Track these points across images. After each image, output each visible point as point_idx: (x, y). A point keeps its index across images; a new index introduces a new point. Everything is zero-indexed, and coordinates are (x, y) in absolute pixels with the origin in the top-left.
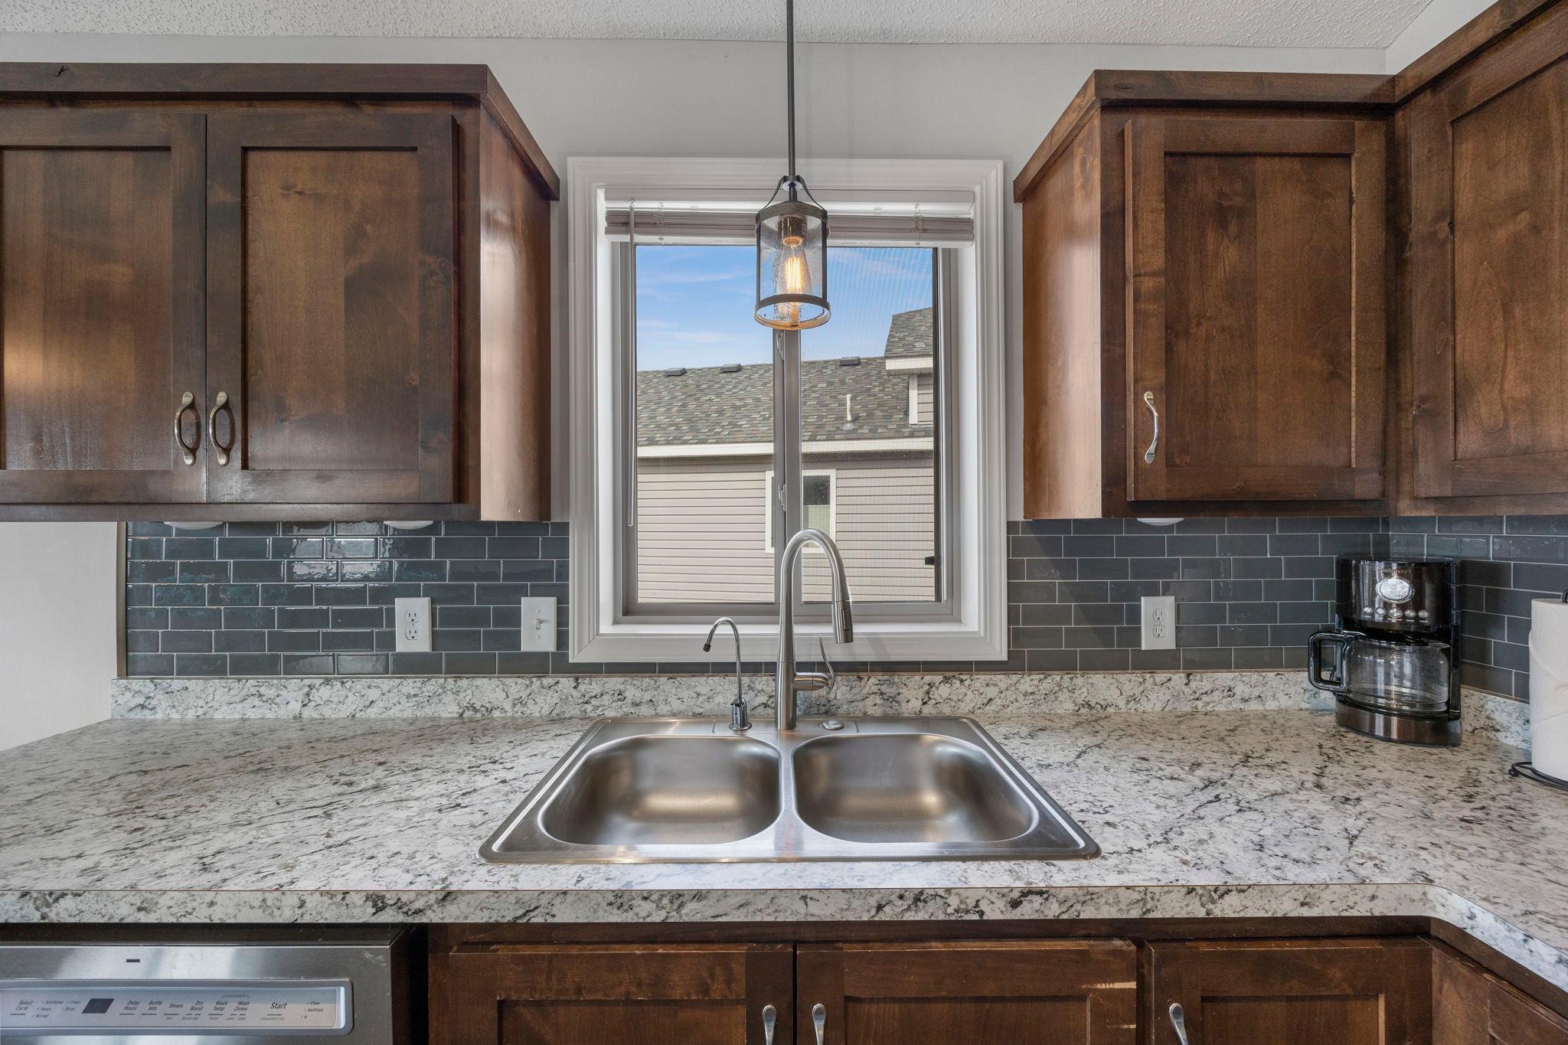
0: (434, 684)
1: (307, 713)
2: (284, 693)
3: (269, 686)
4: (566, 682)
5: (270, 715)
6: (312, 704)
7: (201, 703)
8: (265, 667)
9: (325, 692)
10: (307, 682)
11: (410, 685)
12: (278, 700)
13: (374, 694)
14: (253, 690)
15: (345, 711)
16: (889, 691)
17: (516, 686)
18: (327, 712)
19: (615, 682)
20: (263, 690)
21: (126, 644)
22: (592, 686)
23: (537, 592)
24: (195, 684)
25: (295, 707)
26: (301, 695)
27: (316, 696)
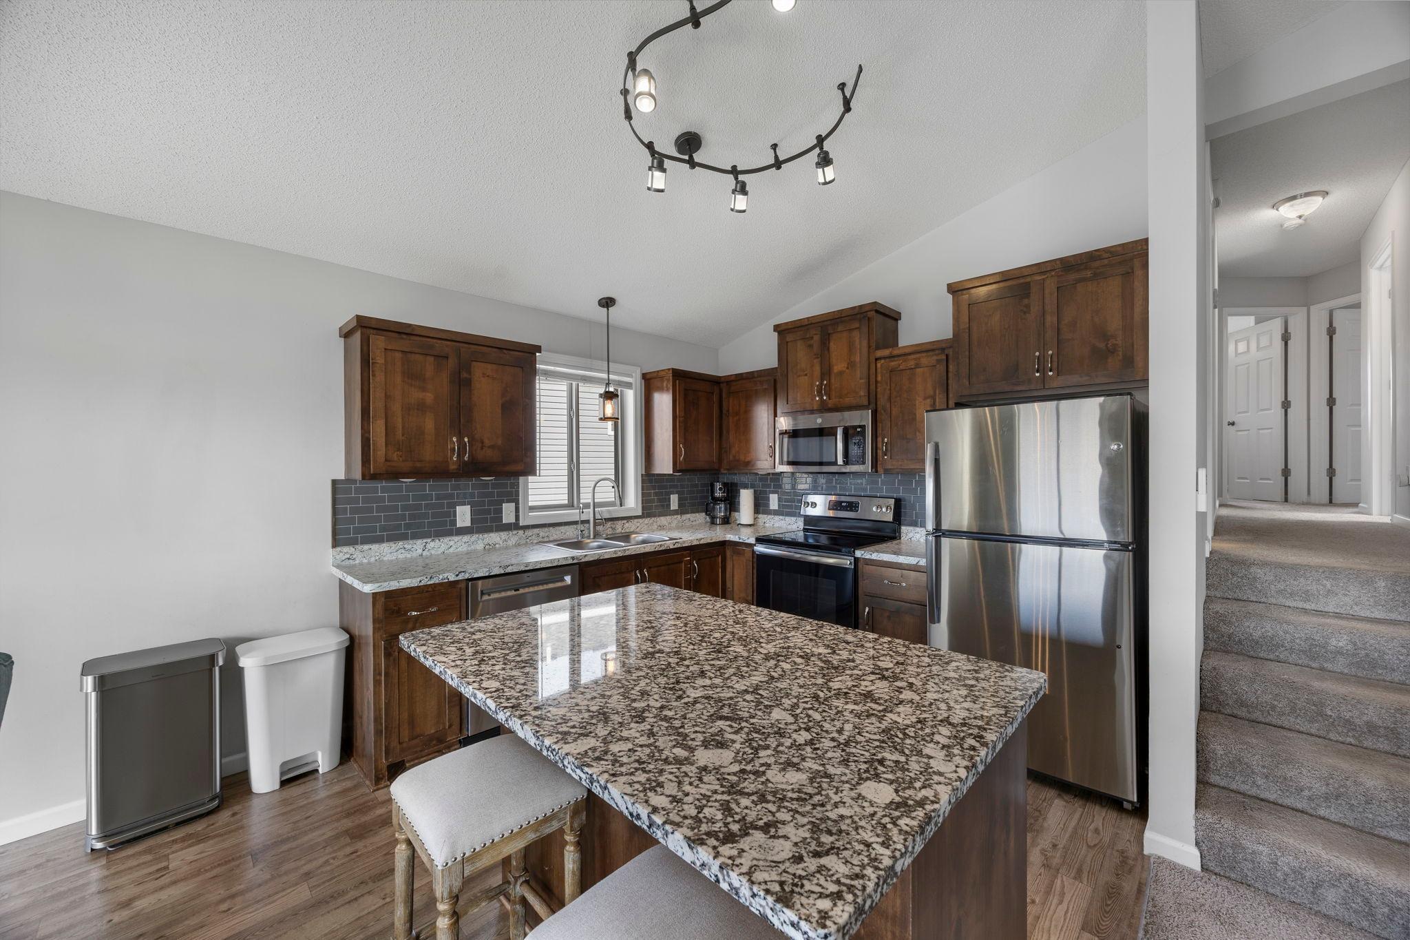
0: (475, 537)
1: (424, 553)
2: (415, 546)
3: (408, 544)
4: (521, 532)
5: (409, 556)
6: (427, 549)
7: (378, 554)
8: (404, 537)
9: (432, 544)
10: (425, 541)
11: (466, 538)
12: (412, 549)
13: (452, 543)
14: (401, 547)
15: (441, 551)
16: (614, 526)
17: (504, 535)
18: (433, 552)
19: (536, 531)
20: (406, 546)
21: (335, 533)
22: (529, 532)
23: (508, 501)
24: (375, 547)
25: (420, 551)
26: (422, 547)
27: (428, 546)
